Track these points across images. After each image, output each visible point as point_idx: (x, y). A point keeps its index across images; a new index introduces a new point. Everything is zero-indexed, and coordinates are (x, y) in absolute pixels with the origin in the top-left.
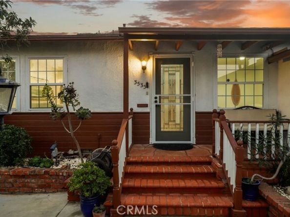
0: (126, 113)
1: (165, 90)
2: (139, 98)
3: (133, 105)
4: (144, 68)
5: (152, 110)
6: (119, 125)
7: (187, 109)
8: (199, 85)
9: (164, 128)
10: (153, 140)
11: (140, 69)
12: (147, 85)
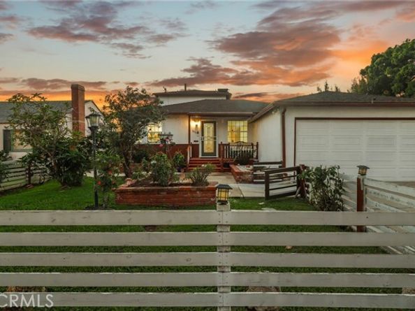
0: (190, 144)
1: (206, 134)
2: (194, 138)
3: (192, 141)
4: (197, 126)
5: (200, 143)
6: (187, 148)
7: (215, 143)
8: (220, 132)
9: (206, 151)
10: (200, 156)
11: (195, 126)
12: (198, 133)
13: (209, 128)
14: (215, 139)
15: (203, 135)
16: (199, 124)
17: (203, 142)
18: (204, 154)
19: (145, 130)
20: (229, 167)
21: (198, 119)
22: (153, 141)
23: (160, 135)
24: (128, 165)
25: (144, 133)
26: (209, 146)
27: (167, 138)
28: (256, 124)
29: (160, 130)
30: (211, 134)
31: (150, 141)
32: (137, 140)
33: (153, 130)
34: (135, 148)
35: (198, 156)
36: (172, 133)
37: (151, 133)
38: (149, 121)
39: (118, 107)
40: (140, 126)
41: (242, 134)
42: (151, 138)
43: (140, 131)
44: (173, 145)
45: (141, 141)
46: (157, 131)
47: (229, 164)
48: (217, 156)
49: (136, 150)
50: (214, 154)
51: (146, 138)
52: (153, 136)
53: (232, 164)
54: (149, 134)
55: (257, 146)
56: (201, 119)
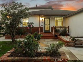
3: (41, 26)
6: (39, 29)
12: (43, 22)
13: (47, 20)
14: (50, 25)
15: (45, 23)
16: (43, 19)
17: (45, 26)
18: (45, 31)
19: (21, 21)
20: (57, 37)
21: (43, 17)
22: (25, 26)
23: (28, 23)
24: (13, 37)
25: (21, 22)
26: (47, 28)
27: (31, 25)
28: (66, 19)
29: (28, 21)
30: (48, 23)
31: (23, 26)
32: (17, 25)
33: (25, 21)
34: (17, 29)
35: (43, 32)
36: (33, 23)
37: (24, 23)
38: (23, 17)
39: (8, 11)
40: (19, 19)
41: (59, 23)
42: (24, 25)
43: (19, 22)
44: (33, 27)
45: (20, 26)
46: (26, 22)
47: (57, 35)
48: (51, 32)
49: (17, 30)
50: (49, 31)
51: (22, 24)
52: (25, 24)
53: (58, 35)
54: (23, 23)
55: (68, 28)
56: (44, 17)
